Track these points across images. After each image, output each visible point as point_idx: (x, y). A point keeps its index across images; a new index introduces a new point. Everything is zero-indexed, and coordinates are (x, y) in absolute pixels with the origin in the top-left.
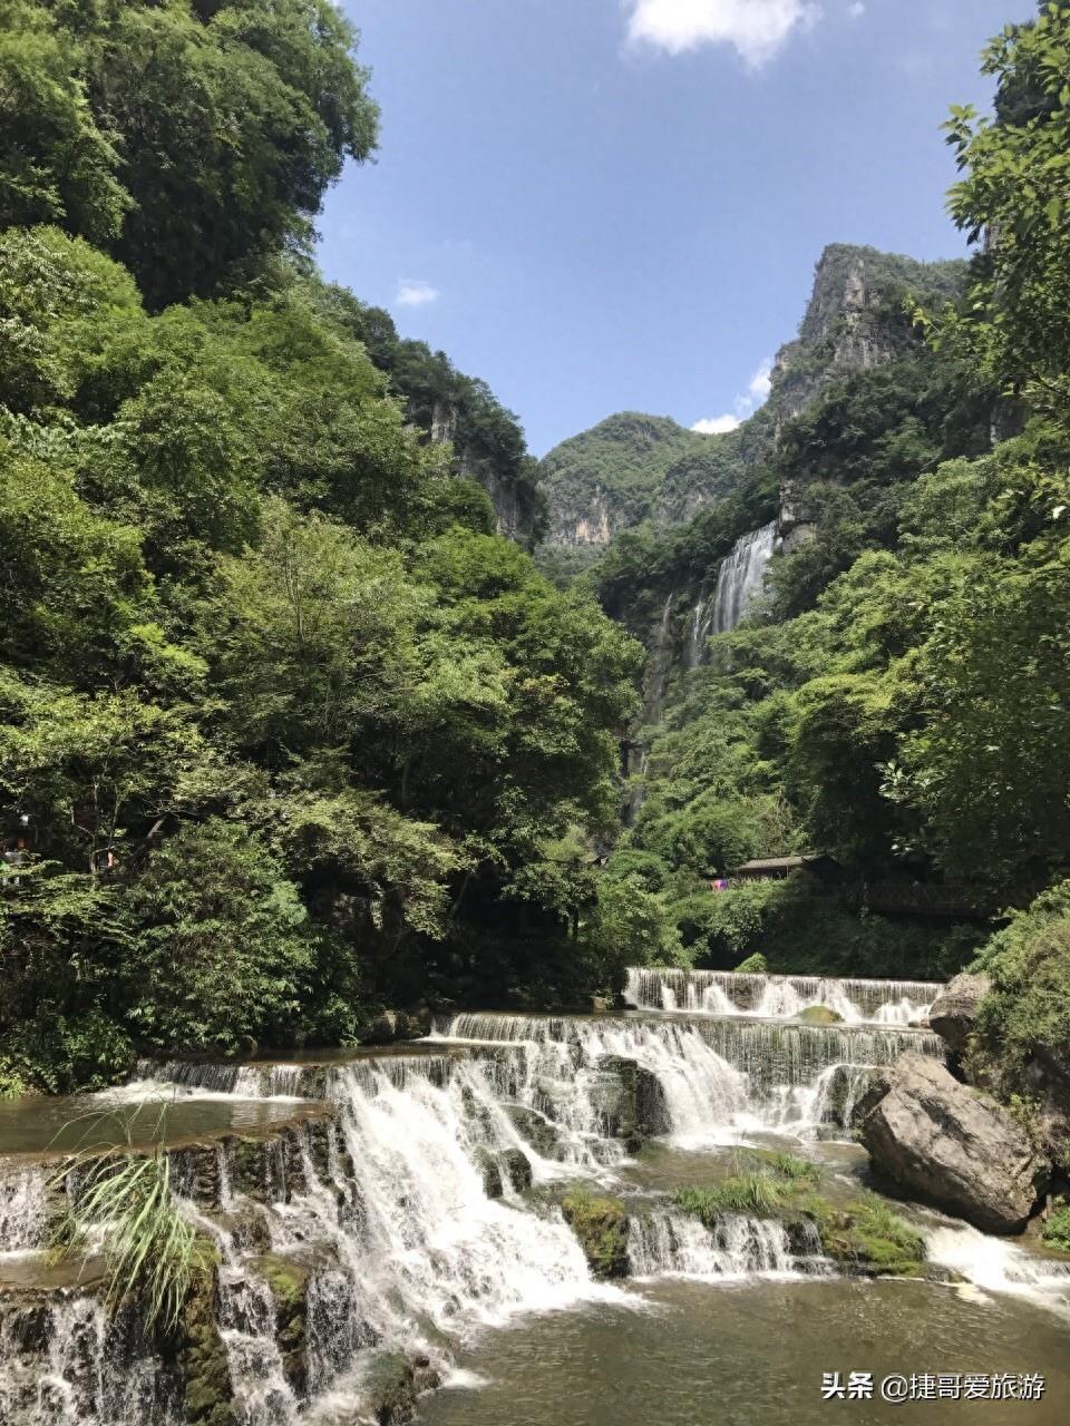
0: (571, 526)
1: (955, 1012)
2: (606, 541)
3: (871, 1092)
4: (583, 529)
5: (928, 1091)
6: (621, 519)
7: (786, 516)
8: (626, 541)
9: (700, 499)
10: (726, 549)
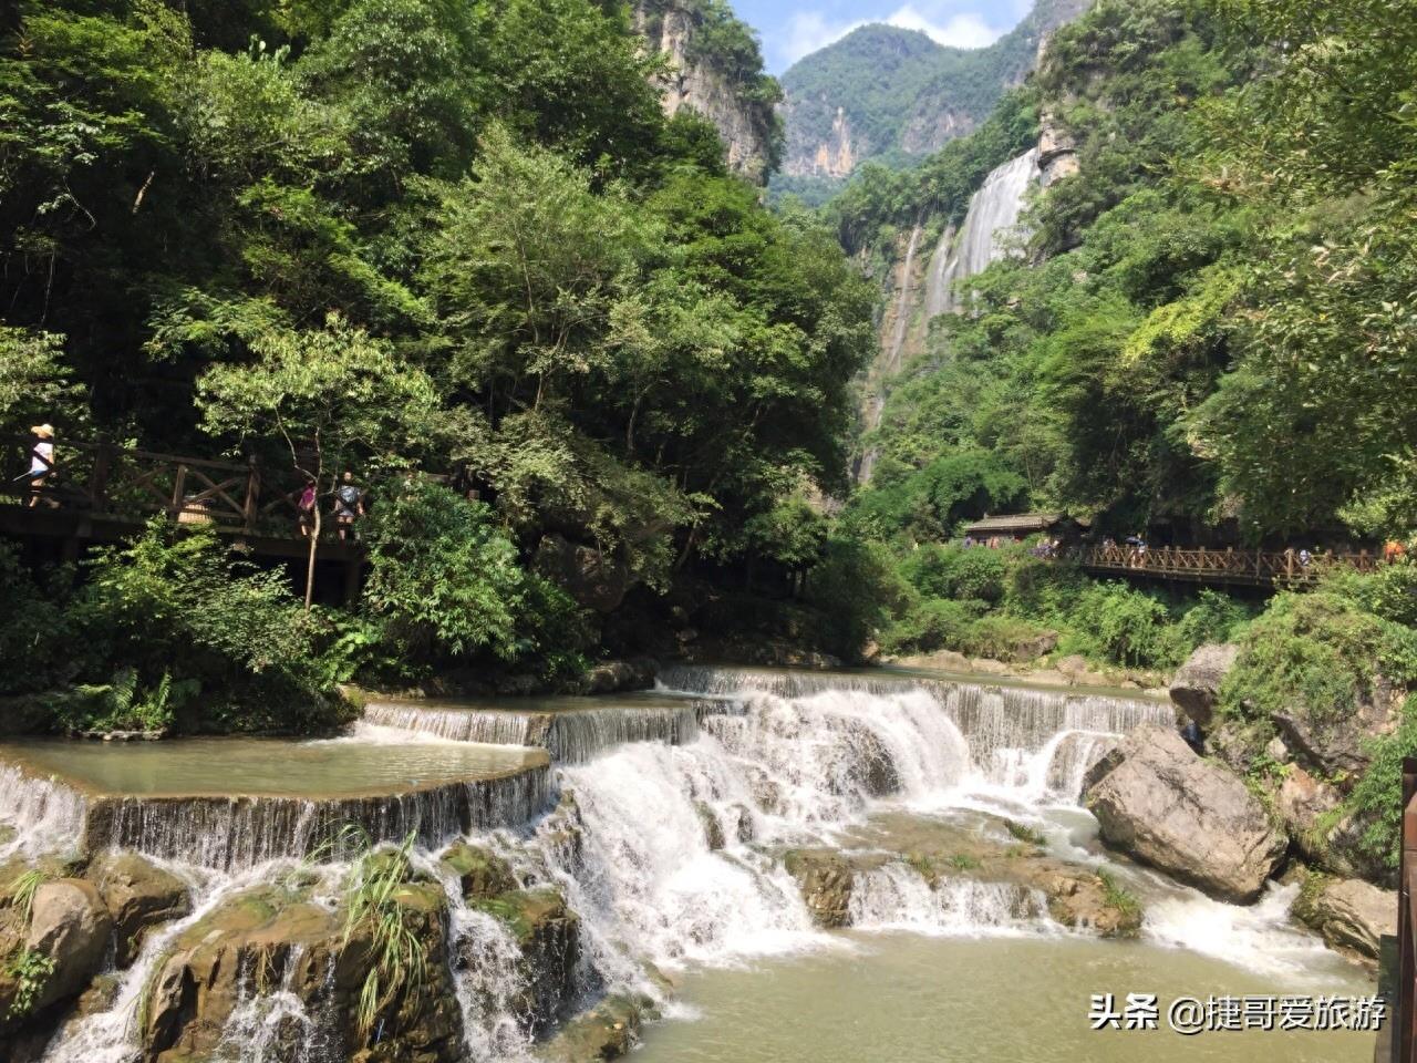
0: (810, 151)
1: (1197, 684)
2: (847, 171)
3: (1104, 761)
4: (823, 156)
5: (1164, 762)
6: (864, 145)
7: (1047, 144)
8: (871, 173)
9: (951, 123)
10: (977, 181)
